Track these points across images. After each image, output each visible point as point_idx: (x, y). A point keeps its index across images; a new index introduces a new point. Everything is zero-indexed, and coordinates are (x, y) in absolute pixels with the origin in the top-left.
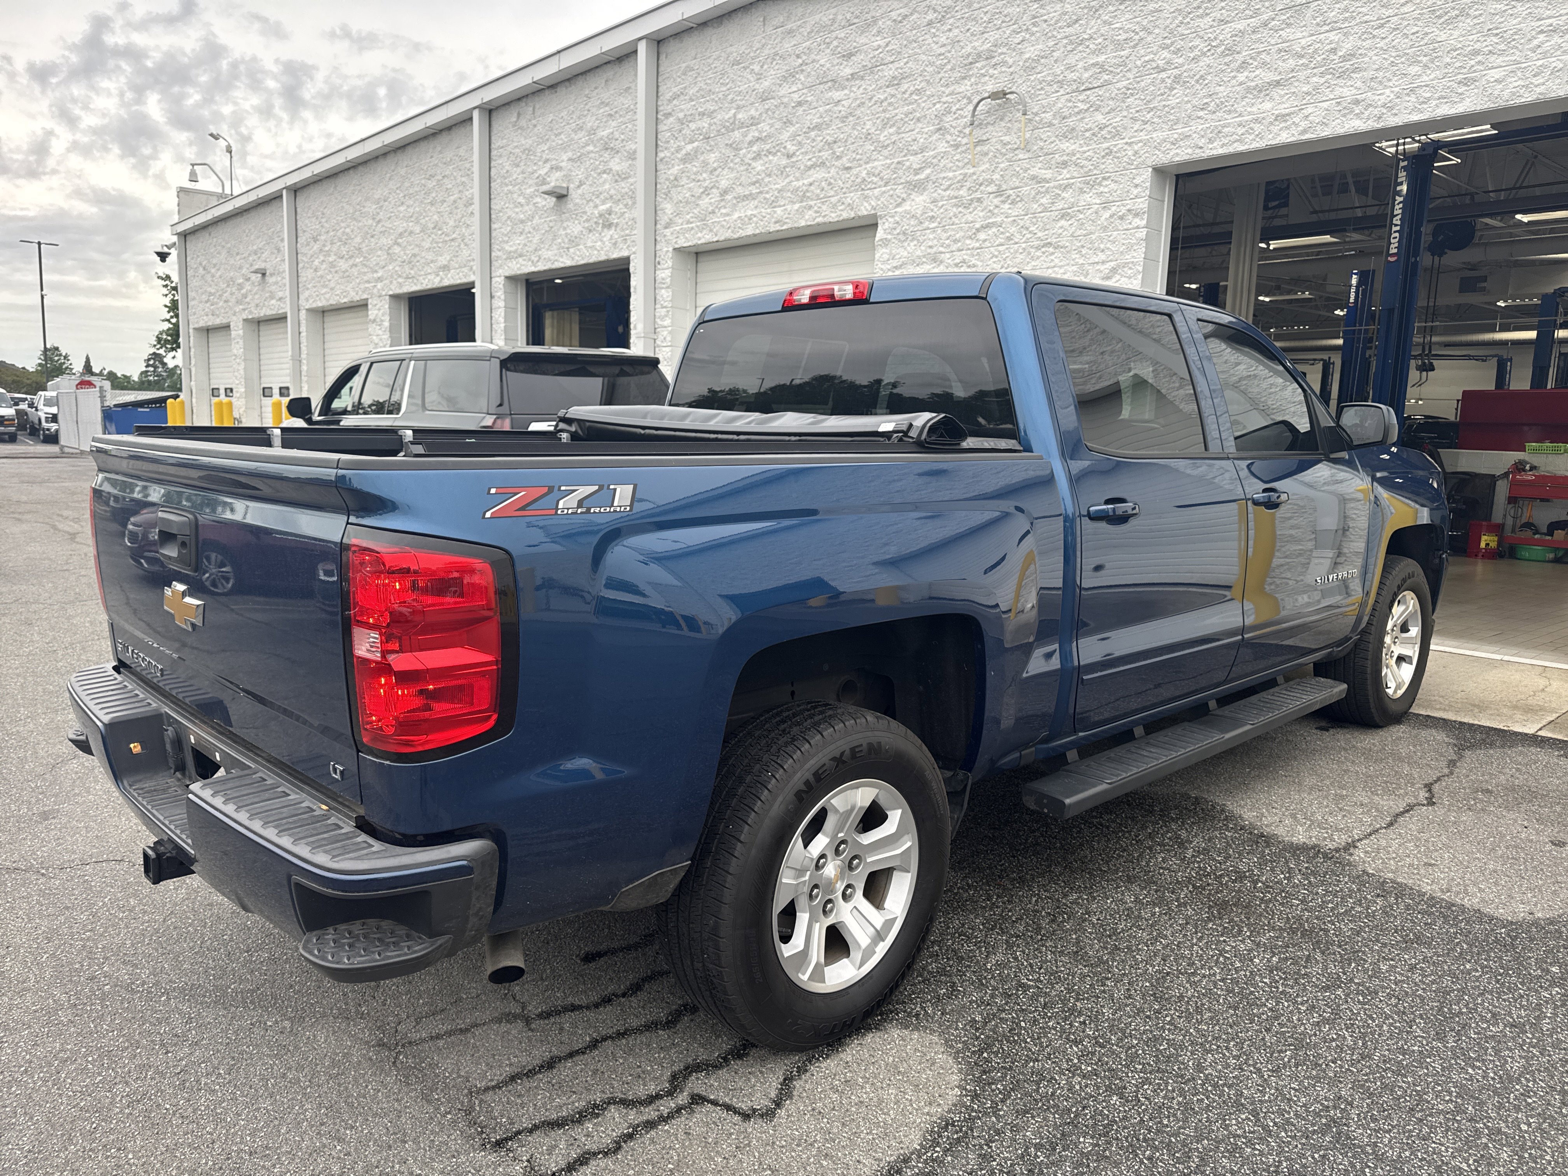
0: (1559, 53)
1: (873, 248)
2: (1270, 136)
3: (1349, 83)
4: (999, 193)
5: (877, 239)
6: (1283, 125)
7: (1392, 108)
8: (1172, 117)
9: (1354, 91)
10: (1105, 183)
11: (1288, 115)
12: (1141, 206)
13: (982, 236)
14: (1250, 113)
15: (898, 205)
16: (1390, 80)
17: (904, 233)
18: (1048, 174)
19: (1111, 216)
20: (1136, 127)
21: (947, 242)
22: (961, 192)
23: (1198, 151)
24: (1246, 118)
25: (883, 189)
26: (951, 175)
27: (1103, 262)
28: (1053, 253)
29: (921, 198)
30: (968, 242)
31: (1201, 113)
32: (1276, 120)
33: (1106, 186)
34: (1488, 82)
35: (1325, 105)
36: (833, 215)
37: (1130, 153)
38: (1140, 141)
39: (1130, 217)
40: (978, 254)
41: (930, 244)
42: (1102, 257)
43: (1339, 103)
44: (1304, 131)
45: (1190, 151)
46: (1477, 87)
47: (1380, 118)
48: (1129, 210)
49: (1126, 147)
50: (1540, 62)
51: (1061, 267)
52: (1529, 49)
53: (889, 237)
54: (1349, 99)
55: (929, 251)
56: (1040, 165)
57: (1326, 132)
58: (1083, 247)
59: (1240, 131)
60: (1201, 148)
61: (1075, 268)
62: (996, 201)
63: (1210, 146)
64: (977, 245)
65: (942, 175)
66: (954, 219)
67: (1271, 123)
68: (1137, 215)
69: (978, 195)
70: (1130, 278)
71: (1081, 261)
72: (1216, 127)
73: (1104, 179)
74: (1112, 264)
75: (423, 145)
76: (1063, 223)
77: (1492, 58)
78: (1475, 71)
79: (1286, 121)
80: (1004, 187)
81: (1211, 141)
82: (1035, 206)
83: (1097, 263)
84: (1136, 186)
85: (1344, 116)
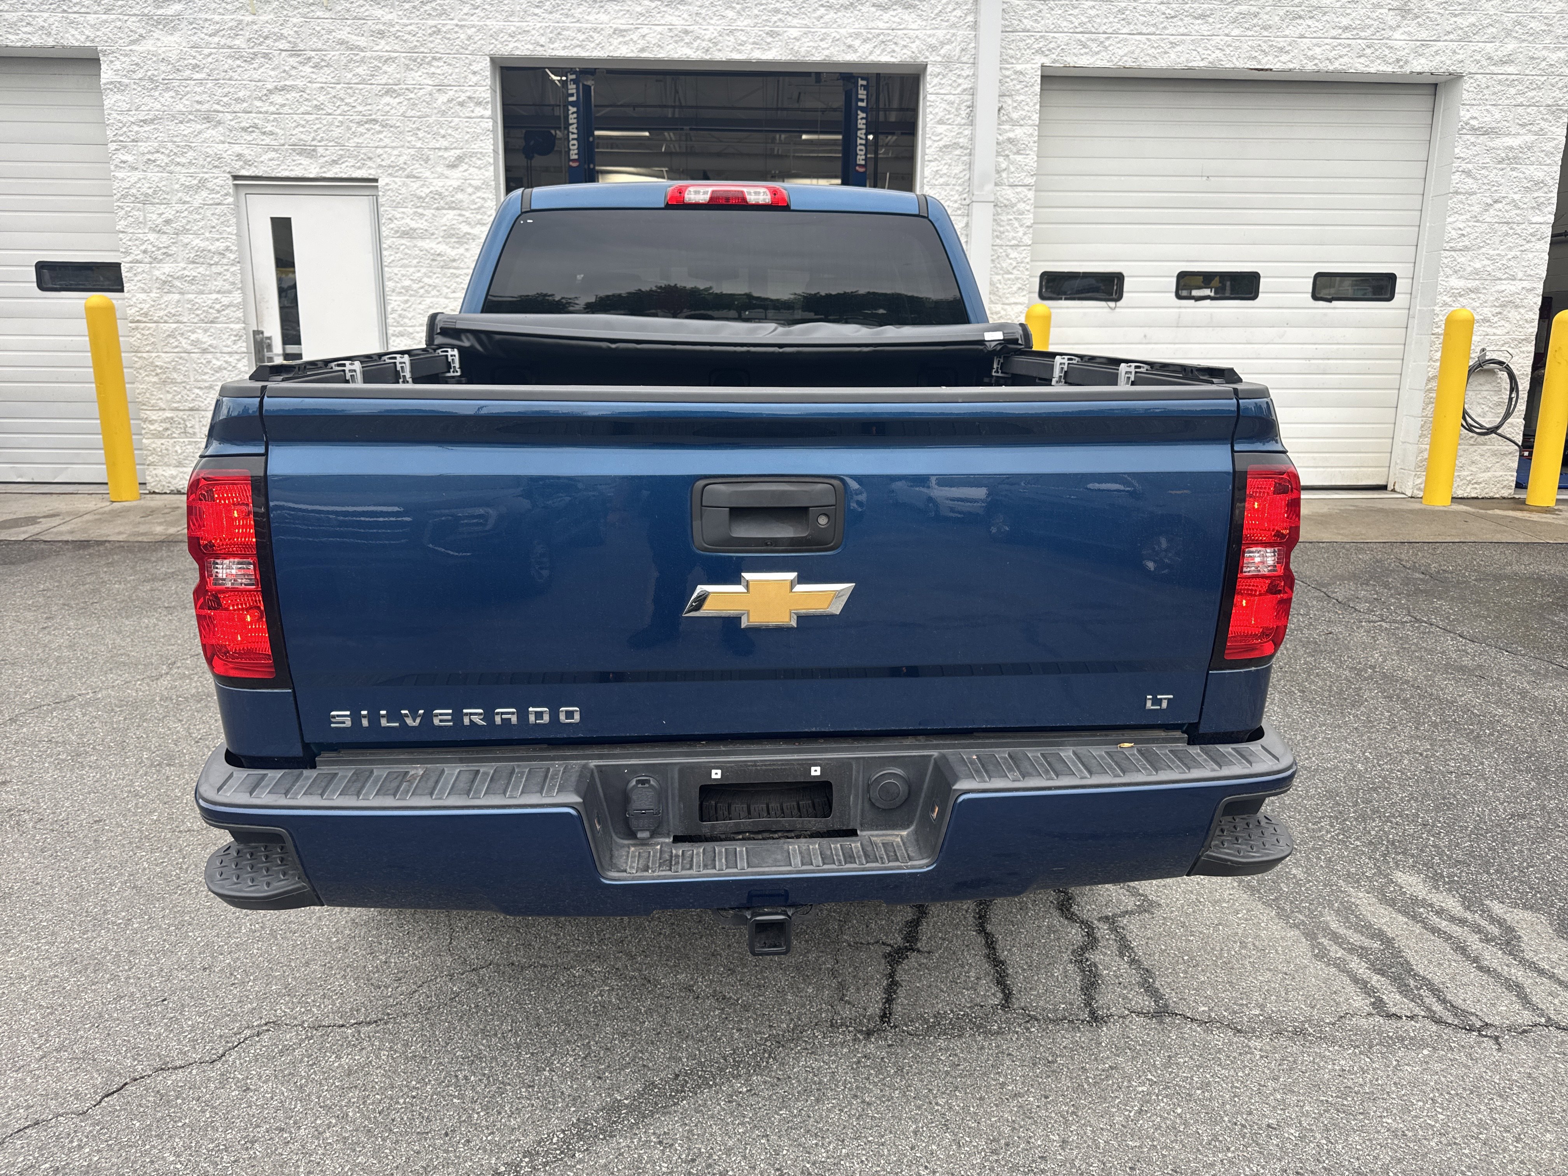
0: (835, 26)
1: (98, 91)
2: (611, 48)
3: (677, 13)
4: (294, 51)
5: (103, 81)
6: (621, 39)
7: (716, 44)
8: (506, 8)
9: (683, 22)
10: (435, 63)
11: (625, 31)
12: (483, 95)
13: (278, 99)
14: (587, 21)
15: (133, 42)
16: (711, 19)
17: (151, 79)
18: (362, 42)
19: (450, 101)
20: (466, 10)
21: (225, 99)
22: (237, 42)
23: (539, 48)
24: (585, 26)
25: (105, 17)
26: (217, 18)
27: (446, 149)
28: (380, 132)
29: (170, 38)
30: (258, 103)
31: (537, 11)
32: (614, 33)
33: (438, 67)
34: (789, 38)
35: (659, 29)
36: (12, 37)
37: (462, 36)
38: (473, 26)
39: (472, 105)
40: (275, 120)
41: (198, 98)
42: (444, 143)
43: (670, 30)
44: (642, 50)
45: (531, 47)
46: (780, 40)
47: (707, 50)
48: (469, 98)
49: (456, 29)
50: (824, 31)
51: (393, 148)
52: (815, 18)
53: (125, 81)
54: (679, 28)
55: (199, 107)
56: (348, 29)
57: (662, 55)
58: (419, 129)
59: (582, 37)
60: (542, 46)
61: (412, 151)
62: (293, 61)
63: (552, 46)
64: (272, 109)
65: (203, 16)
66: (231, 73)
67: (610, 36)
68: (479, 104)
69: (263, 49)
70: (480, 168)
71: (419, 145)
72: (555, 28)
73: (434, 58)
74: (458, 152)
76: (387, 99)
77: (790, 18)
78: (777, 27)
79: (624, 36)
80: (301, 46)
81: (551, 41)
82: (350, 76)
83: (439, 149)
84: (474, 73)
85: (676, 42)
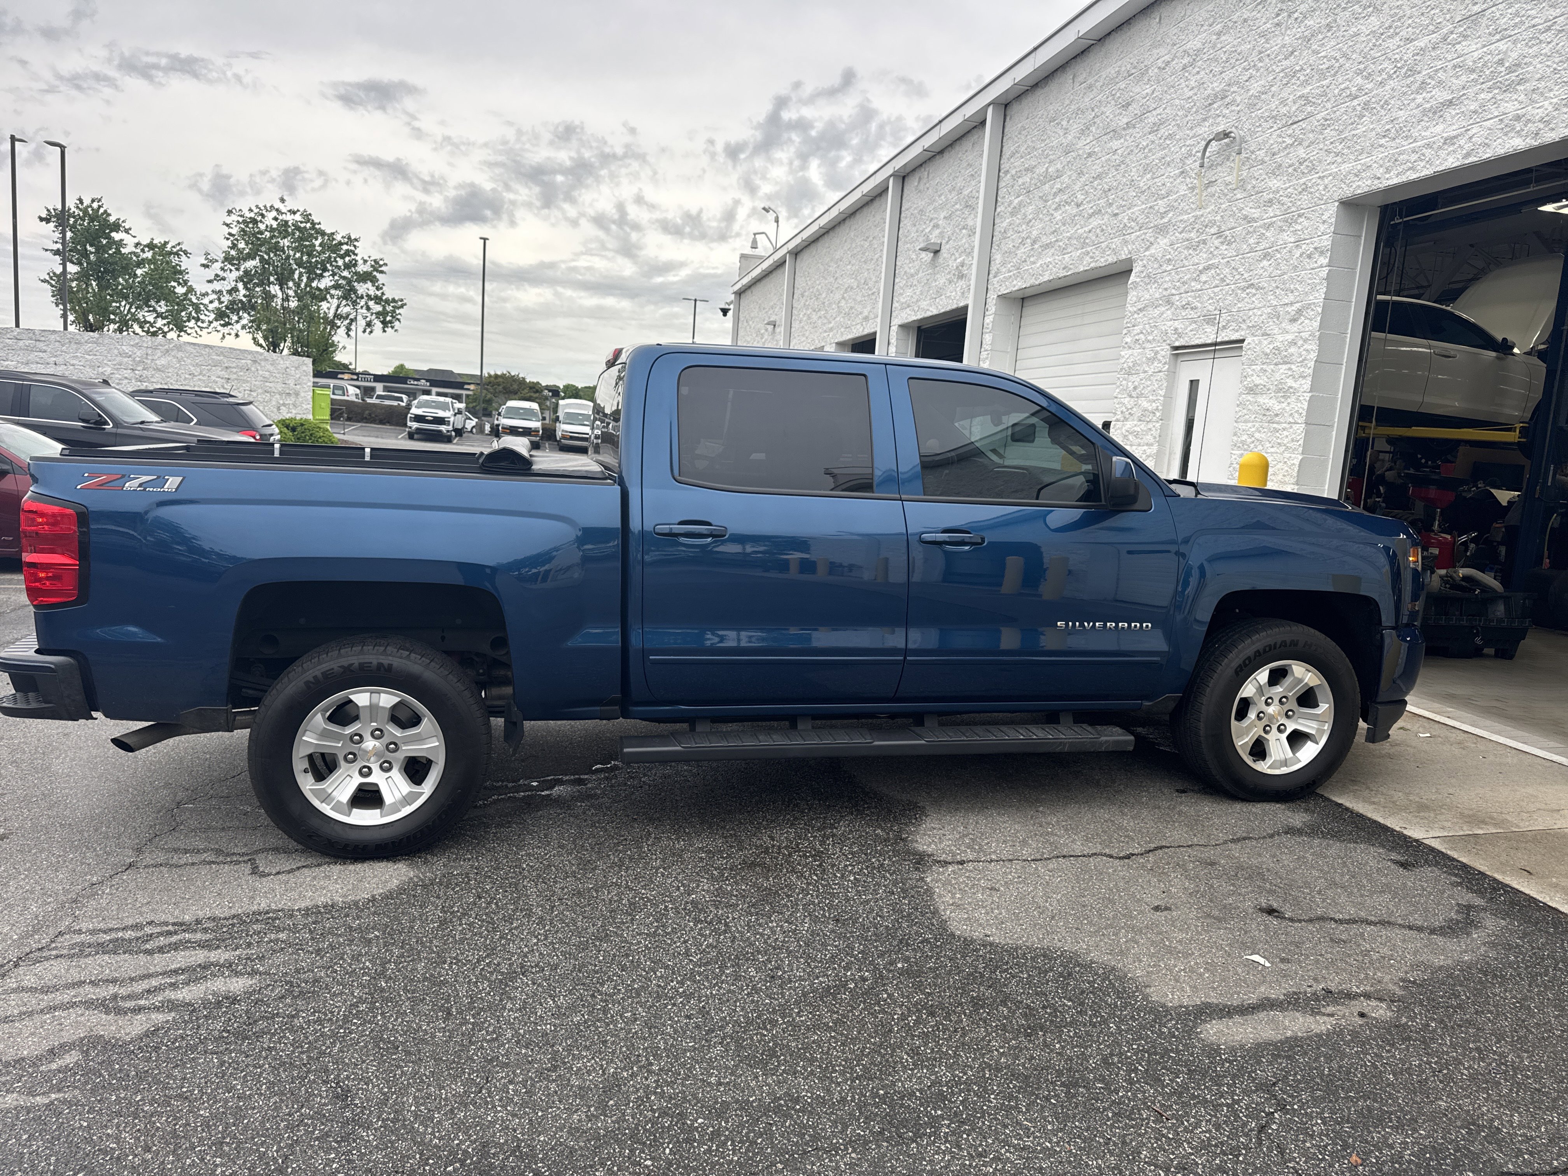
1: (1126, 294)
2: (1438, 162)
3: (1515, 96)
4: (1219, 234)
5: (1130, 282)
6: (1451, 148)
7: (1548, 123)
8: (1358, 147)
9: (1518, 106)
10: (1301, 220)
11: (1455, 137)
12: (1326, 243)
13: (1203, 278)
14: (1423, 138)
15: (1147, 249)
16: (1551, 90)
17: (1149, 277)
18: (1255, 213)
19: (1301, 255)
20: (1329, 160)
21: (1178, 284)
22: (1192, 235)
23: (1376, 182)
24: (1418, 144)
25: (1138, 233)
26: (1185, 217)
27: (1292, 304)
28: (1255, 295)
29: (1165, 241)
30: (1193, 284)
31: (1383, 141)
32: (1445, 143)
33: (1300, 224)
35: (1488, 124)
36: (1102, 260)
37: (1321, 188)
38: (1330, 175)
39: (1316, 256)
40: (1199, 296)
41: (1166, 286)
42: (1291, 298)
43: (1501, 120)
44: (1468, 155)
45: (1369, 182)
47: (1537, 134)
48: (1315, 248)
49: (1319, 181)
51: (1259, 308)
53: (1138, 280)
54: (1510, 116)
55: (1165, 293)
56: (1251, 204)
57: (1487, 154)
58: (1277, 287)
59: (1414, 157)
60: (1379, 178)
61: (1269, 310)
62: (1217, 243)
63: (1387, 176)
64: (1199, 287)
65: (1181, 218)
66: (1185, 261)
67: (1440, 148)
68: (1322, 253)
69: (1203, 237)
70: (1311, 320)
71: (1275, 303)
72: (1393, 154)
73: (1300, 216)
74: (1298, 305)
75: (865, 210)
76: (1265, 263)
79: (1453, 144)
80: (1223, 228)
81: (1388, 171)
82: (1245, 246)
83: (1287, 304)
84: (1324, 222)
85: (1506, 134)
